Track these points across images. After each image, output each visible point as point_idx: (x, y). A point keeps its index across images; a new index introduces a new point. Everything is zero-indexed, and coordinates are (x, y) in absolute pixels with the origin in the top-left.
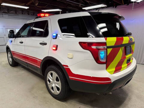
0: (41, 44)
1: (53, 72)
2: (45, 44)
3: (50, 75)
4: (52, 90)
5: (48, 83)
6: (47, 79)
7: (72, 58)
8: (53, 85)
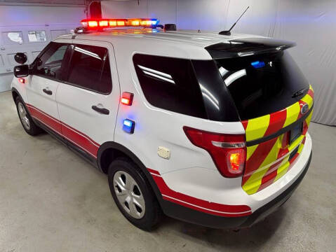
0: (95, 108)
1: (127, 175)
2: (105, 112)
3: (120, 179)
4: (125, 208)
5: (117, 192)
6: (115, 185)
7: (168, 159)
8: (128, 199)
